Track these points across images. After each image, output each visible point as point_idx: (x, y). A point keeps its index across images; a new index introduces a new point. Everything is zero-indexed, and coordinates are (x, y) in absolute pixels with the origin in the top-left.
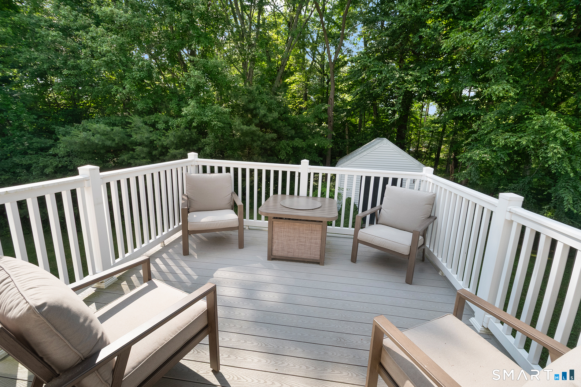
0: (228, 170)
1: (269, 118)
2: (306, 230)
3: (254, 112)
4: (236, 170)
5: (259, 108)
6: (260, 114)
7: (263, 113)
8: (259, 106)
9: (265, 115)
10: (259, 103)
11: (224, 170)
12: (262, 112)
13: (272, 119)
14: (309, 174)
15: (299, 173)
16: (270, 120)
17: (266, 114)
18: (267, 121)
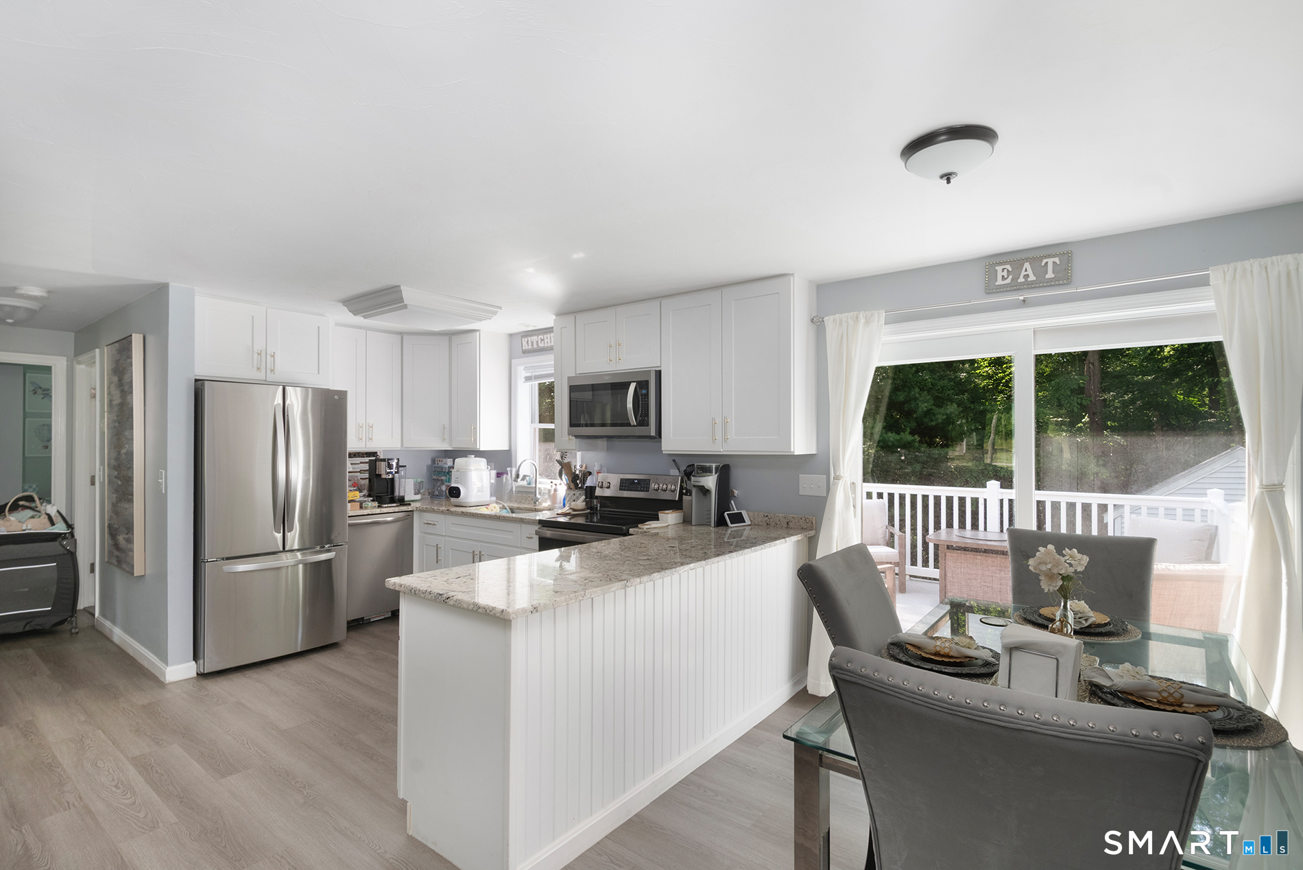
0: (880, 496)
1: (938, 416)
2: (992, 566)
3: (906, 407)
4: (891, 496)
5: (916, 399)
6: (920, 410)
7: (925, 409)
8: (917, 395)
9: (929, 412)
10: (917, 390)
11: (875, 496)
12: (923, 406)
13: (945, 417)
14: (1002, 501)
15: (985, 500)
16: (940, 421)
17: (931, 409)
18: (934, 423)
